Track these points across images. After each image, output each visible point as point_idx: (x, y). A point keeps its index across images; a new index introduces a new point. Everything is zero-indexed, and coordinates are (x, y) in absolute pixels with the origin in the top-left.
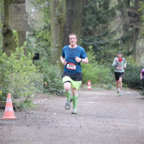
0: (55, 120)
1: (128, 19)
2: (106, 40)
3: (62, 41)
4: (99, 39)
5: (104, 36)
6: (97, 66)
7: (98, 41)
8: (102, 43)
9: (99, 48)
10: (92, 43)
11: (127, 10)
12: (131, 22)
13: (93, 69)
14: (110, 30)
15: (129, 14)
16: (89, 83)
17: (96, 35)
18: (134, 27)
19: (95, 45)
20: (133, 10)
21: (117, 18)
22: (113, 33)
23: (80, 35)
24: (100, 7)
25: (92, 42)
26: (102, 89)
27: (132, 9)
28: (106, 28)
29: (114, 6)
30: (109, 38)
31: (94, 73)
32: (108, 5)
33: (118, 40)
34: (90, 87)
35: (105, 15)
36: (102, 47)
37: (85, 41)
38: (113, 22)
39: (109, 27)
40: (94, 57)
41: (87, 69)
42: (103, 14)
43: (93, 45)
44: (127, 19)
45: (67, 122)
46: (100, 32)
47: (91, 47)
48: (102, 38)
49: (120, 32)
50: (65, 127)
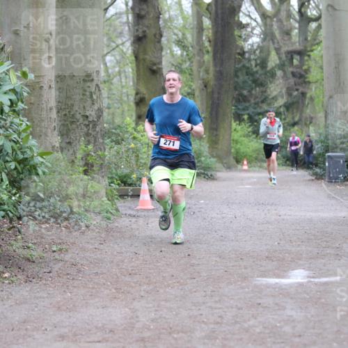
0: (203, 210)
1: (292, 81)
2: (265, 107)
3: (209, 110)
4: (256, 106)
5: (263, 102)
6: (255, 140)
7: (255, 108)
8: (259, 110)
9: (256, 118)
10: (247, 112)
11: (291, 69)
12: (295, 85)
13: (250, 144)
14: (269, 95)
15: (293, 74)
16: (245, 162)
17: (252, 101)
18: (300, 91)
19: (251, 113)
20: (298, 70)
21: (278, 79)
22: (273, 98)
23: (232, 101)
24: (256, 66)
25: (248, 110)
26: (261, 169)
27: (297, 68)
28: (265, 92)
29: (274, 65)
30: (269, 105)
31: (251, 149)
32: (266, 64)
33: (281, 107)
34: (245, 167)
35: (263, 76)
37: (239, 109)
38: (273, 85)
39: (268, 91)
40: (250, 129)
41: (241, 145)
42: (260, 75)
43: (248, 114)
44: (290, 81)
45: (218, 212)
46: (257, 97)
47: (246, 117)
48: (260, 105)
49: (283, 97)
50: (215, 218)
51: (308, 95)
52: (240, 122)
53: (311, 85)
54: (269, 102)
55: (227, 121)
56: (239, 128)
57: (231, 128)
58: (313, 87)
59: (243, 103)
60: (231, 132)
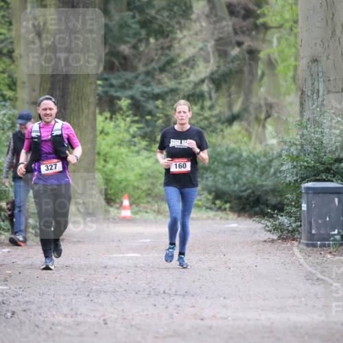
0: (33, 307)
1: (228, 24)
2: (168, 83)
4: (149, 79)
5: (162, 70)
6: (145, 153)
7: (147, 84)
8: (157, 90)
9: (150, 106)
10: (130, 93)
12: (236, 33)
14: (179, 55)
15: (231, 9)
16: (126, 203)
17: (141, 68)
18: (245, 47)
19: (138, 96)
21: (198, 19)
22: (186, 63)
25: (131, 88)
28: (169, 48)
30: (176, 77)
33: (203, 81)
34: (127, 213)
35: (166, 14)
36: (159, 103)
37: (112, 86)
38: (185, 32)
39: (176, 45)
40: (134, 129)
42: (159, 11)
43: (132, 98)
44: (224, 23)
45: (66, 310)
46: (152, 61)
47: (124, 103)
48: (158, 77)
49: (207, 61)
50: (60, 324)
51: (262, 55)
52: (113, 112)
53: (269, 33)
54: (177, 70)
55: (86, 111)
56: (110, 126)
57: (94, 128)
58: (274, 37)
59: (122, 73)
60: (95, 137)
